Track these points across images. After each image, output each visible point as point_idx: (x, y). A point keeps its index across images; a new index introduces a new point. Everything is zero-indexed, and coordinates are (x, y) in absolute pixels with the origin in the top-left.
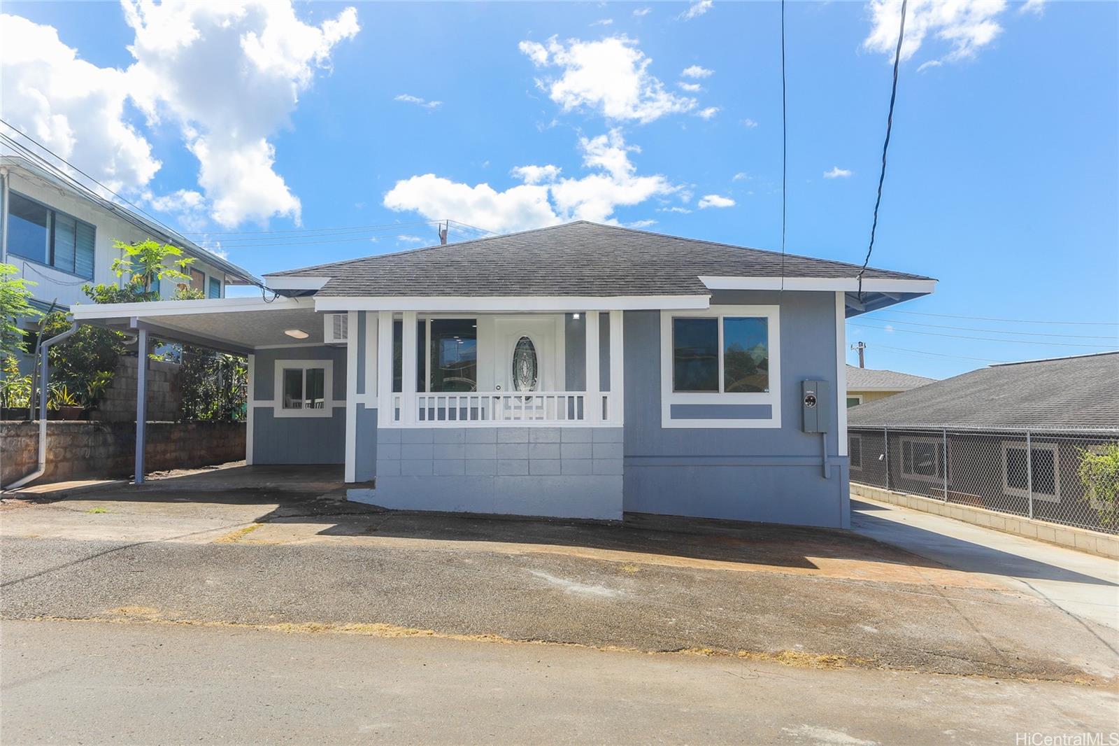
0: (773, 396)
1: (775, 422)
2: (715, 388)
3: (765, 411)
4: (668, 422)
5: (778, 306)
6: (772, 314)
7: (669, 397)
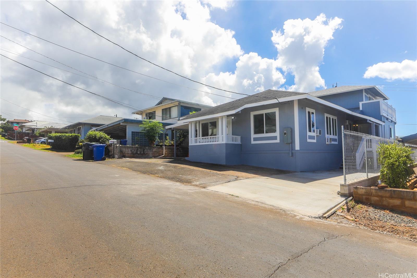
0: (277, 134)
1: (278, 141)
2: (263, 133)
3: (275, 138)
4: (253, 142)
5: (278, 108)
6: (276, 110)
7: (253, 136)
